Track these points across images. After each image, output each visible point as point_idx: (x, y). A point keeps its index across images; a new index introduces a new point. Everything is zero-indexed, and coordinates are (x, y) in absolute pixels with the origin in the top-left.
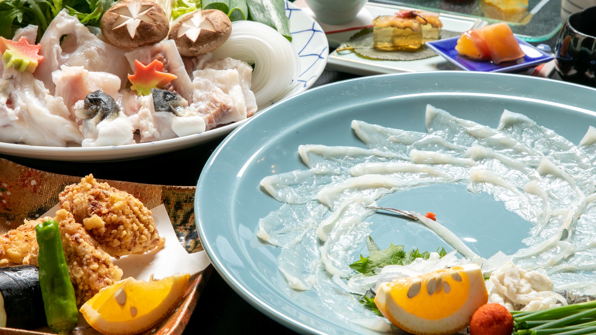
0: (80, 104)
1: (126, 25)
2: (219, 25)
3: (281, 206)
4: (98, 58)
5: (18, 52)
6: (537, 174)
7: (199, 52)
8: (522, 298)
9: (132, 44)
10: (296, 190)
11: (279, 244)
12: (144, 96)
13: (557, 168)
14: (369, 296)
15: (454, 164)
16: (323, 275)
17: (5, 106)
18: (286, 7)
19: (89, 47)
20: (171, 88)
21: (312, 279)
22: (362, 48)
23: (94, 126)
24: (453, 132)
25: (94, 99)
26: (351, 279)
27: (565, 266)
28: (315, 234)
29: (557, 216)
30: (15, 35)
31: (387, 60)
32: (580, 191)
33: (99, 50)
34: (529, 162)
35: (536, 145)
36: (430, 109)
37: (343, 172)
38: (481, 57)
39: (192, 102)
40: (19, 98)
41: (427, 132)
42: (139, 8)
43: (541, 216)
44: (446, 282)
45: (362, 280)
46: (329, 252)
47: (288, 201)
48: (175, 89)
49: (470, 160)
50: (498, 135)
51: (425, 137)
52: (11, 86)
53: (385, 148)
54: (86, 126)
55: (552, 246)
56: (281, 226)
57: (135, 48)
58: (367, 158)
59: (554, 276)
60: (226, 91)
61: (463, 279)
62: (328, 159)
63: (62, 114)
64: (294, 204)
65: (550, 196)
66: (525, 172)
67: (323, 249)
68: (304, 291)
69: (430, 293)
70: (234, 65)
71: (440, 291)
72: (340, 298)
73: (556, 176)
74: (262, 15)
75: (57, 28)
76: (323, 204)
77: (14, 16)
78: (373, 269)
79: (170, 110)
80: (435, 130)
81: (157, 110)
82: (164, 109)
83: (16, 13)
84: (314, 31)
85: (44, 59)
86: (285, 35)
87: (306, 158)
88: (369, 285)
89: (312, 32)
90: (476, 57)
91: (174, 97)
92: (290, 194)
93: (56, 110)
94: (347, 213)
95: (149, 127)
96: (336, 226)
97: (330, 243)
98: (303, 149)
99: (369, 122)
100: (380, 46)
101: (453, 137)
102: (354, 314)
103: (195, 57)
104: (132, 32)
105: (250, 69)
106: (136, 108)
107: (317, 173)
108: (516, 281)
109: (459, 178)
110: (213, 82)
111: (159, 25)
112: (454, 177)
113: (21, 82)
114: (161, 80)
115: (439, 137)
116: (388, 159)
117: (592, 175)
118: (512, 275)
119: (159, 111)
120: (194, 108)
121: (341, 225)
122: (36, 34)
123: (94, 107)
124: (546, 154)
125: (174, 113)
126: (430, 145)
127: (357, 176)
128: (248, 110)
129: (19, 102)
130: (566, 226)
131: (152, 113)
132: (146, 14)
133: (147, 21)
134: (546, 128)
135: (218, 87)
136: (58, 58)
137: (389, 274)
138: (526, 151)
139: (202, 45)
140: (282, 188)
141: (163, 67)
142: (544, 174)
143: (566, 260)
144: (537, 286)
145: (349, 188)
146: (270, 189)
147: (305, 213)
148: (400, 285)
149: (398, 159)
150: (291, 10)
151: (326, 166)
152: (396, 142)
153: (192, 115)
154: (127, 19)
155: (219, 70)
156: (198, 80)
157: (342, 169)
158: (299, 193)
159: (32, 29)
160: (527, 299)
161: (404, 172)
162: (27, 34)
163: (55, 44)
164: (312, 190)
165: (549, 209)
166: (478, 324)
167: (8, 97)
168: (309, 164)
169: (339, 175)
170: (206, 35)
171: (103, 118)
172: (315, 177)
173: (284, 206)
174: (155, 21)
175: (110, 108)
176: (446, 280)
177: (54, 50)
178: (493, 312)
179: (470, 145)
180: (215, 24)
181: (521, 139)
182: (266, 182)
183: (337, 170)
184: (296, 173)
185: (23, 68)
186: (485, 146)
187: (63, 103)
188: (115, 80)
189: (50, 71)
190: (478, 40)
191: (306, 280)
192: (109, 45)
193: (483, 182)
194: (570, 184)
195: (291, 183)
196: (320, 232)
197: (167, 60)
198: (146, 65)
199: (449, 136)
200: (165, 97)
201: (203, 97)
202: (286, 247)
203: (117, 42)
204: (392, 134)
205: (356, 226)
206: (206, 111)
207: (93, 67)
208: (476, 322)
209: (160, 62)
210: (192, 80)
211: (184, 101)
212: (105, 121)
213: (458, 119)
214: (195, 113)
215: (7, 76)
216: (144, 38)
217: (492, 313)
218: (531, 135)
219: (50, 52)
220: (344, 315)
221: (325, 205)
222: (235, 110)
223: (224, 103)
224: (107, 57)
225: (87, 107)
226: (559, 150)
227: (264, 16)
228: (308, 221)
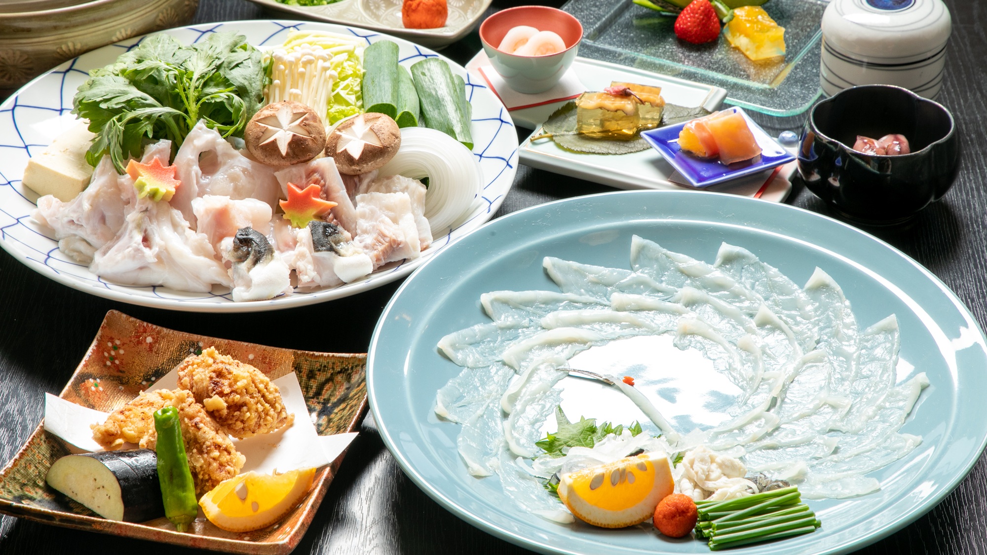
0: (228, 243)
1: (275, 140)
2: (386, 137)
3: (461, 371)
4: (243, 181)
5: (152, 178)
6: (752, 323)
7: (363, 171)
8: (710, 485)
9: (283, 162)
10: (478, 349)
11: (459, 421)
12: (300, 228)
13: (775, 317)
14: (553, 482)
15: (660, 311)
16: (506, 456)
17: (142, 246)
18: (466, 82)
19: (233, 168)
20: (331, 216)
21: (493, 462)
22: (563, 135)
23: (246, 272)
24: (663, 269)
25: (244, 239)
26: (536, 460)
27: (767, 442)
28: (499, 404)
29: (768, 379)
30: (145, 153)
31: (594, 153)
32: (798, 346)
33: (244, 171)
34: (747, 308)
35: (756, 287)
36: (636, 241)
37: (532, 323)
38: (707, 155)
39: (356, 235)
40: (156, 235)
41: (632, 269)
42: (290, 117)
43: (751, 379)
44: (630, 472)
45: (548, 462)
46: (513, 427)
47: (469, 365)
48: (335, 217)
49: (679, 306)
50: (715, 273)
51: (631, 276)
52: (147, 219)
53: (582, 290)
54: (236, 271)
55: (757, 418)
56: (461, 397)
57: (287, 167)
58: (561, 304)
59: (753, 453)
60: (395, 221)
61: (648, 468)
62: (516, 308)
63: (207, 255)
64: (475, 368)
65: (764, 353)
66: (741, 323)
67: (507, 423)
68: (485, 477)
69: (614, 484)
70: (404, 185)
71: (624, 481)
72: (523, 484)
73: (775, 328)
74: (437, 111)
75: (194, 146)
76: (508, 365)
77: (144, 130)
78: (560, 447)
79: (331, 249)
80: (641, 267)
81: (316, 249)
82: (324, 248)
83: (146, 125)
84: (502, 121)
85: (181, 184)
86: (465, 141)
87: (489, 309)
88: (555, 468)
89: (500, 122)
90: (701, 155)
91: (335, 230)
92: (471, 356)
93: (200, 250)
94: (535, 378)
95: (308, 271)
96: (522, 395)
97: (515, 416)
98: (486, 298)
99: (564, 259)
100: (586, 130)
101: (663, 276)
102: (537, 503)
103: (359, 176)
104: (283, 149)
105: (422, 189)
106: (291, 243)
107: (503, 326)
108: (705, 467)
109: (665, 329)
110: (380, 209)
111: (315, 138)
112: (659, 327)
113: (157, 214)
114: (319, 209)
115: (646, 276)
116: (586, 304)
117: (814, 327)
118: (702, 460)
119: (319, 251)
120: (358, 243)
121: (528, 393)
122: (170, 151)
123: (245, 249)
124: (766, 299)
125: (336, 252)
126: (635, 286)
127: (549, 330)
128: (422, 241)
129: (156, 239)
130: (775, 393)
131: (311, 253)
132: (299, 125)
133: (302, 134)
134: (769, 266)
135: (386, 215)
136: (198, 182)
137: (575, 456)
138: (745, 295)
139: (366, 163)
140: (462, 349)
141: (321, 190)
142: (762, 325)
143: (770, 434)
144: (727, 471)
145: (539, 345)
146: (449, 351)
147: (488, 379)
148: (583, 477)
149: (597, 304)
150: (473, 86)
151: (513, 317)
152: (596, 283)
153: (356, 252)
154: (276, 132)
155: (387, 193)
156: (363, 207)
157: (531, 321)
158: (482, 354)
159: (164, 144)
160: (715, 486)
161: (603, 321)
162: (160, 152)
163: (193, 165)
164: (496, 348)
165: (760, 372)
166: (661, 516)
167: (143, 234)
168: (493, 316)
169: (527, 328)
170: (370, 151)
171: (256, 262)
172: (499, 332)
173: (465, 370)
174: (309, 133)
175: (262, 250)
176: (630, 470)
177: (193, 173)
178: (676, 503)
179: (681, 286)
180: (382, 136)
181: (741, 279)
182: (444, 343)
183: (526, 322)
184: (479, 328)
185: (158, 197)
186: (698, 288)
187: (207, 241)
188: (264, 208)
189: (189, 199)
190: (705, 134)
191: (487, 464)
192: (255, 163)
193: (693, 334)
194: (788, 338)
195: (472, 341)
196: (504, 403)
197: (325, 181)
198: (302, 189)
199: (658, 274)
200: (324, 232)
201: (369, 228)
202: (466, 424)
203: (266, 160)
204: (591, 273)
205: (545, 393)
206: (373, 247)
207: (239, 193)
208: (660, 513)
209: (317, 186)
210: (355, 205)
211: (347, 234)
212: (258, 266)
213: (669, 252)
214: (360, 250)
215: (141, 208)
216: (297, 156)
217: (676, 505)
218: (752, 273)
219: (188, 174)
220: (527, 506)
221: (511, 367)
222: (406, 244)
223: (394, 237)
224: (254, 179)
225: (236, 249)
226: (782, 294)
227: (440, 113)
228: (491, 388)
